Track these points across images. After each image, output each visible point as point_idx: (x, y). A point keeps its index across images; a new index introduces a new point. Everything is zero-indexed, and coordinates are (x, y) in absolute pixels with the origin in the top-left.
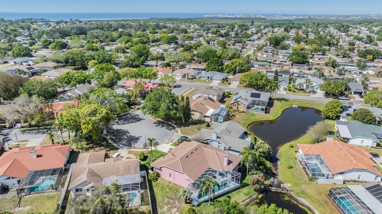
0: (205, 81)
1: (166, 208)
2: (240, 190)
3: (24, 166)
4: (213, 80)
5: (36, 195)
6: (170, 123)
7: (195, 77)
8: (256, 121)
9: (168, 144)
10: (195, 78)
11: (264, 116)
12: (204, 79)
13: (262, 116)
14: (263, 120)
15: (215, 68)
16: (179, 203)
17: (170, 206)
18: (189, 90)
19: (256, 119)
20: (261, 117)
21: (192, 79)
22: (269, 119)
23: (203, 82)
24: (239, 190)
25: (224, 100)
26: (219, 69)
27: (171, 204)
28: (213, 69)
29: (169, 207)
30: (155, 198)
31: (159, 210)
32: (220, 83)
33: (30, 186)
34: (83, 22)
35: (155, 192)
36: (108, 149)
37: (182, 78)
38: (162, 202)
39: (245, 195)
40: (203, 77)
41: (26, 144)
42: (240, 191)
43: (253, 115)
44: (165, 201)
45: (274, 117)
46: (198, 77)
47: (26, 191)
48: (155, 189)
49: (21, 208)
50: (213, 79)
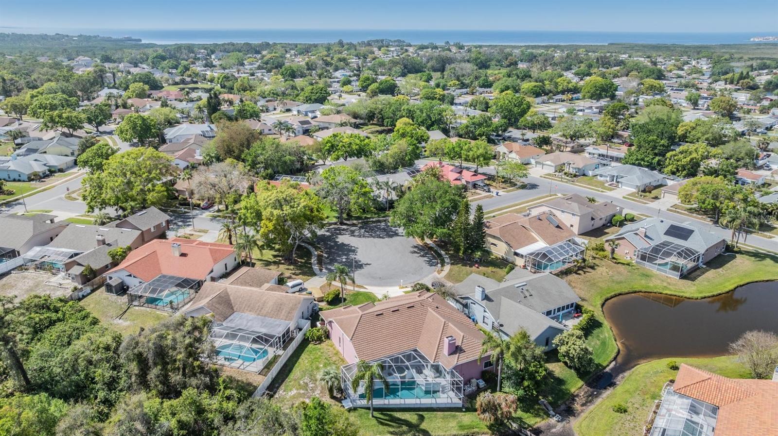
0: (602, 184)
1: (294, 392)
2: (457, 413)
3: (159, 264)
4: (620, 186)
5: (148, 309)
6: (443, 253)
7: (586, 172)
8: (644, 290)
9: (403, 288)
10: (584, 175)
11: (674, 285)
12: (602, 179)
13: (669, 284)
14: (665, 292)
15: (643, 160)
16: (321, 392)
17: (302, 391)
18: (547, 196)
19: (648, 287)
20: (665, 284)
21: (575, 176)
22: (681, 294)
23: (596, 186)
24: (453, 413)
25: (606, 231)
26: (651, 163)
27: (307, 390)
28: (637, 160)
29: (299, 393)
30: (290, 371)
31: (281, 392)
32: (632, 194)
33: (151, 296)
34: (466, 48)
35: (300, 360)
36: (298, 272)
37: (556, 171)
38: (295, 380)
39: (461, 426)
40: (601, 176)
41: (201, 236)
42: (454, 416)
43: (647, 276)
44: (301, 382)
45: (701, 292)
46: (590, 173)
47: (143, 300)
48: (304, 356)
49: (121, 321)
50: (621, 183)
